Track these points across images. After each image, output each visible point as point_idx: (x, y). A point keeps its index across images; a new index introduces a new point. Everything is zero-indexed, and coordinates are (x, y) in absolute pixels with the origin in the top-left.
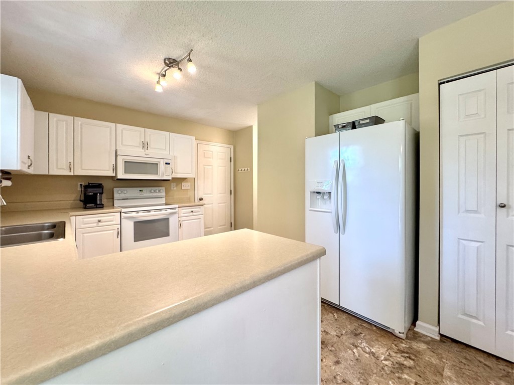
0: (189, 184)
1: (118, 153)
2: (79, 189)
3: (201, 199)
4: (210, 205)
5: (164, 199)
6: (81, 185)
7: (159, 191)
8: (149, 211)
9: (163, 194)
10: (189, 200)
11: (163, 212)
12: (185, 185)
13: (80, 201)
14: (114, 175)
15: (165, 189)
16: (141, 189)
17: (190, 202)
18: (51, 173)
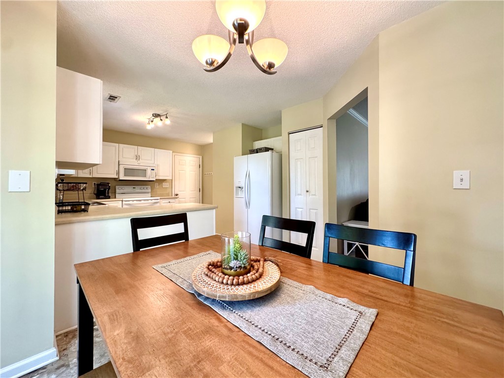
0: (168, 184)
1: (120, 163)
2: (93, 186)
3: (177, 195)
4: (184, 200)
5: (150, 194)
6: (95, 184)
7: (147, 188)
8: (140, 200)
9: (150, 190)
10: (168, 195)
11: (150, 201)
12: (165, 185)
13: (94, 194)
14: (117, 177)
15: (151, 187)
16: (134, 187)
17: (169, 196)
18: (79, 176)
